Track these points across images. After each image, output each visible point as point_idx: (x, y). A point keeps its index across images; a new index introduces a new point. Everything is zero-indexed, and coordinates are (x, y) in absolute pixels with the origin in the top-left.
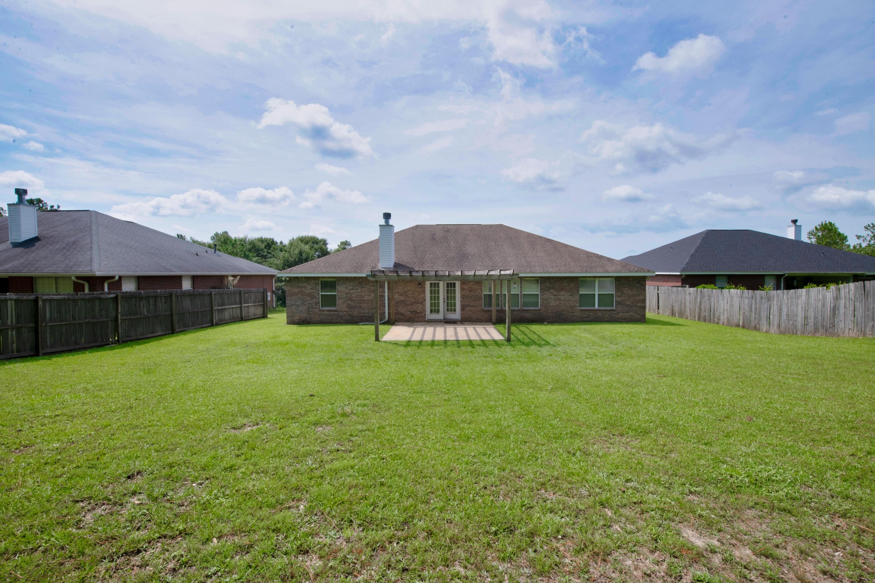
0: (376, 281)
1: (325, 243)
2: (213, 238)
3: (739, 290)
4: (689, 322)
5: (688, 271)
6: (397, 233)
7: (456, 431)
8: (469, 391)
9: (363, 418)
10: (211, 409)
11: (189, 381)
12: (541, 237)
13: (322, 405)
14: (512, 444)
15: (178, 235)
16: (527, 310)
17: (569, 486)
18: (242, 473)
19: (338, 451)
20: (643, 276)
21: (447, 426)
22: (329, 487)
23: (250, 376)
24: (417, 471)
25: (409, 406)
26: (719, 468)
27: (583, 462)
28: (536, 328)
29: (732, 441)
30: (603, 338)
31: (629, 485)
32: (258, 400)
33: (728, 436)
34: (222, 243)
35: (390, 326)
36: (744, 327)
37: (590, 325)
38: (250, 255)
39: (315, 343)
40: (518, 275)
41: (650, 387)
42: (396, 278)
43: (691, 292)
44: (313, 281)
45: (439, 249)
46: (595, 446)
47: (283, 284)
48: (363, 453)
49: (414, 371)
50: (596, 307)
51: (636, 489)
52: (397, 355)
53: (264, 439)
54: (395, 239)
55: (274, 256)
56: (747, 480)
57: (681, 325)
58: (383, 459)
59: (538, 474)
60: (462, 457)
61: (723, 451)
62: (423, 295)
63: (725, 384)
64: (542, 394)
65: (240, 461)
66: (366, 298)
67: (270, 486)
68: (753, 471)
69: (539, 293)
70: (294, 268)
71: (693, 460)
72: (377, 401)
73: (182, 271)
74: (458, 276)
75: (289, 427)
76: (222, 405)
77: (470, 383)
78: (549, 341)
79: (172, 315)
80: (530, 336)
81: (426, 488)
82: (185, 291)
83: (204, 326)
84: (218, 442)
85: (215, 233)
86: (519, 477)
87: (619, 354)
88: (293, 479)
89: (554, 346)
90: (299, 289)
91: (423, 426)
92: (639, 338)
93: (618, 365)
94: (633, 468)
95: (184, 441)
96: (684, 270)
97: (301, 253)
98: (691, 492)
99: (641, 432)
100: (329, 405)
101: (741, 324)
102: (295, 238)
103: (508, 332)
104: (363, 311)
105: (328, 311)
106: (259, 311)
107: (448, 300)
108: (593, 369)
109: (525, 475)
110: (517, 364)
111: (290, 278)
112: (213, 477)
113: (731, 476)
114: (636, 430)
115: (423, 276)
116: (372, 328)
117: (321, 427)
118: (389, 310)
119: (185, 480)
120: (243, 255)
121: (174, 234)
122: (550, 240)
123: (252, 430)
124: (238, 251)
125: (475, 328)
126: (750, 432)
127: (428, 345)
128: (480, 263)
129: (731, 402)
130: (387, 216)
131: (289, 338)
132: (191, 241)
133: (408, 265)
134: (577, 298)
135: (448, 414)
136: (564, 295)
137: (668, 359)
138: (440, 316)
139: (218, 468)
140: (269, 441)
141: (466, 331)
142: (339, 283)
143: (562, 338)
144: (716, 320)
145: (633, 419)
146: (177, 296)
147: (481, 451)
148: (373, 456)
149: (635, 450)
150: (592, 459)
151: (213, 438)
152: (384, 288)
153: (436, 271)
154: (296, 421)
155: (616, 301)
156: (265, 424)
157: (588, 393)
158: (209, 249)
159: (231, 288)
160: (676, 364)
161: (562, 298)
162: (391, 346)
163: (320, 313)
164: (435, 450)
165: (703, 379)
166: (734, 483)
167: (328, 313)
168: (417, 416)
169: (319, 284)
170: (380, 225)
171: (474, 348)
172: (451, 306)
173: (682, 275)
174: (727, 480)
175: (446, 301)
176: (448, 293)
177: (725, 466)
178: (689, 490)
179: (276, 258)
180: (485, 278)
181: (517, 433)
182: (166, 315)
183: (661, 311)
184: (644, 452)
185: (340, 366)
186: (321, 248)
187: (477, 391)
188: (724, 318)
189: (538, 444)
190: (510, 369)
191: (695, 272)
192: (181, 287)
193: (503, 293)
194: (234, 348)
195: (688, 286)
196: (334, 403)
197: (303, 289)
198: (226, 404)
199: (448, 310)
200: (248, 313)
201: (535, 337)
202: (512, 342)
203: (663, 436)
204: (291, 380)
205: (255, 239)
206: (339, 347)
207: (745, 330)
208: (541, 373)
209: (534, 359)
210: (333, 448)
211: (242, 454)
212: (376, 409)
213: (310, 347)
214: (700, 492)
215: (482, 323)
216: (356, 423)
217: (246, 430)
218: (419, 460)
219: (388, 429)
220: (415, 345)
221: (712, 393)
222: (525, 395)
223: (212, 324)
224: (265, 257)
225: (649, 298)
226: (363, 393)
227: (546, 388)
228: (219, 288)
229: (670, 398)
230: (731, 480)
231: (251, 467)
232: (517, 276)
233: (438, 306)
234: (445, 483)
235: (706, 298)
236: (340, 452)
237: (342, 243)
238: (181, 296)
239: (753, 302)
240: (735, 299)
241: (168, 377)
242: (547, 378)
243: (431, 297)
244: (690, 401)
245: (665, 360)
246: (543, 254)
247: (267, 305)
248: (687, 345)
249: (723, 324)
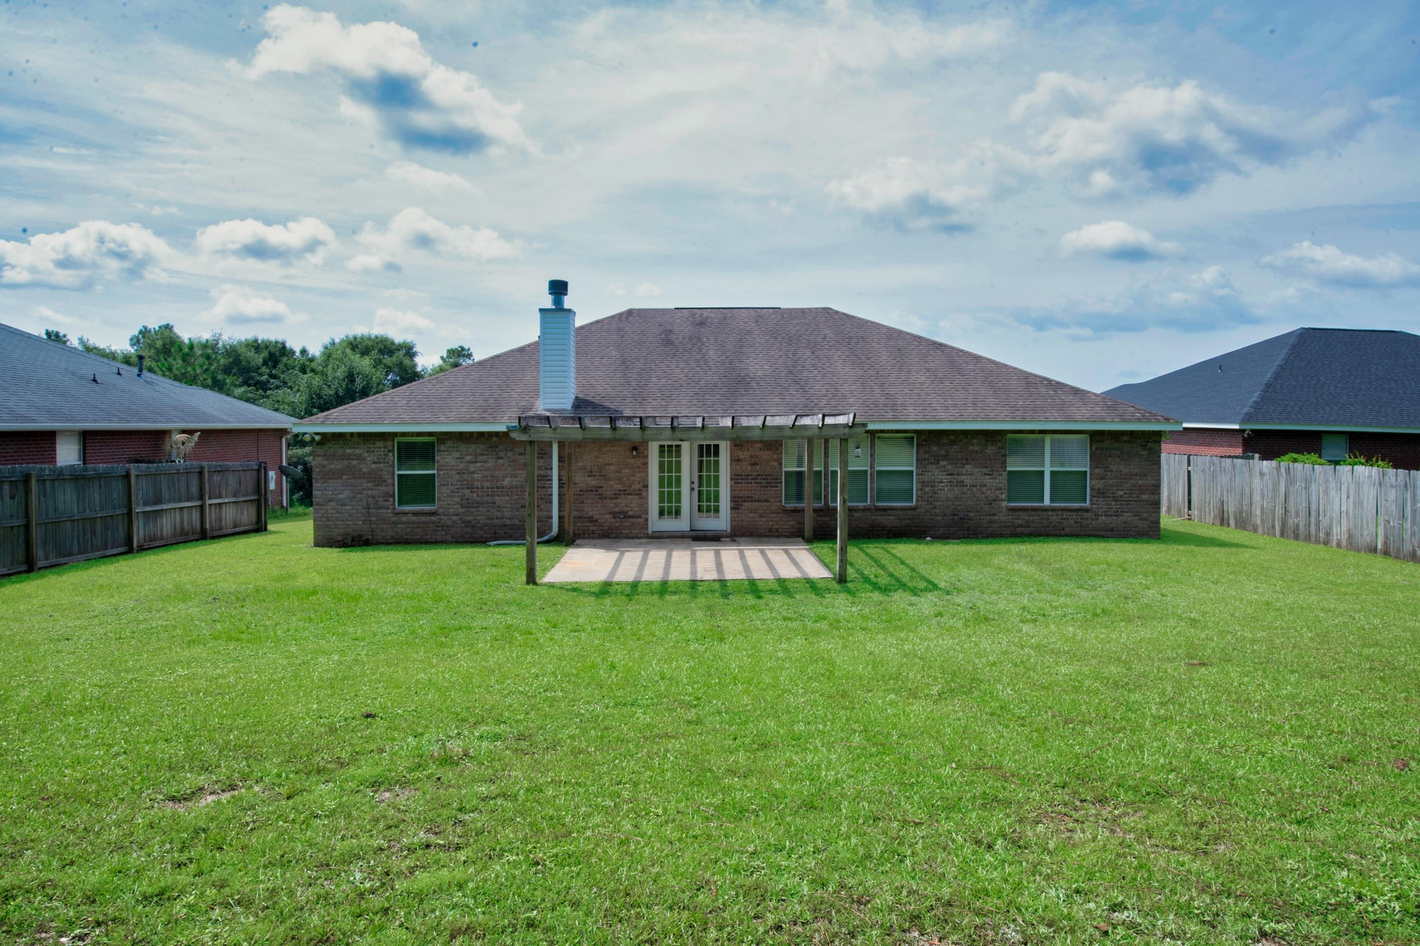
0: (531, 442)
1: (409, 351)
2: (135, 341)
3: (1375, 469)
4: (1259, 539)
5: (1257, 422)
6: (582, 328)
7: (714, 795)
8: (746, 699)
9: (492, 767)
10: (117, 754)
11: (65, 686)
12: (920, 337)
13: (394, 739)
14: (845, 824)
15: (48, 334)
16: (885, 509)
17: (978, 921)
18: (189, 906)
19: (428, 846)
20: (1153, 432)
21: (692, 784)
22: (403, 934)
23: (219, 671)
24: (616, 891)
25: (602, 737)
26: (1329, 877)
27: (1010, 864)
28: (905, 550)
29: (1359, 816)
30: (1062, 574)
31: (1118, 916)
32: (237, 728)
33: (1350, 803)
34: (158, 352)
35: (563, 549)
36: (1386, 553)
37: (1031, 542)
38: (228, 381)
39: (381, 592)
40: (864, 425)
41: (1169, 689)
42: (579, 435)
43: (1265, 470)
44: (379, 444)
45: (682, 365)
46: (1040, 828)
47: (307, 450)
48: (487, 851)
49: (618, 656)
50: (1047, 501)
51: (1132, 926)
52: (578, 617)
53: (247, 824)
54: (577, 342)
55: (285, 383)
56: (1397, 905)
57: (1242, 546)
58: (537, 863)
59: (905, 893)
60: (725, 855)
61: (1339, 838)
62: (642, 475)
63: (1344, 684)
64: (916, 707)
65: (183, 878)
66: (507, 482)
67: (257, 935)
68: (1410, 886)
69: (913, 468)
70: (334, 412)
71: (1268, 860)
72: (527, 727)
73: (55, 421)
74: (726, 427)
75: (310, 792)
76: (147, 742)
77: (749, 682)
78: (936, 581)
79: (27, 527)
80: (891, 569)
81: (637, 932)
82: (61, 467)
83: (109, 552)
84: (132, 833)
85: (140, 327)
86: (859, 902)
87: (1099, 611)
88: (315, 918)
89: (948, 593)
90: (346, 462)
91: (636, 785)
92: (1146, 575)
93: (1097, 637)
94: (1128, 879)
95: (44, 833)
96: (1247, 418)
97: (351, 377)
98: (1264, 935)
99: (1148, 794)
100: (410, 739)
101: (1379, 547)
102: (337, 341)
103: (841, 561)
104: (499, 514)
105: (416, 514)
106: (248, 515)
107: (700, 485)
108: (1036, 648)
109: (874, 896)
110: (861, 636)
111: (324, 435)
112: (114, 920)
113: (1360, 898)
114: (1135, 789)
115: (643, 428)
116: (516, 553)
117: (388, 790)
118: (560, 511)
119: (42, 928)
120: (209, 381)
121: (38, 331)
122: (941, 345)
123: (219, 802)
124: (198, 371)
125: (763, 552)
126: (1403, 794)
127: (652, 593)
128: (777, 399)
129: (1359, 726)
130: (559, 288)
131: (318, 580)
132: (81, 348)
133: (607, 404)
134: (1003, 479)
135: (695, 755)
136: (972, 475)
137: (1210, 624)
138: (682, 524)
139: (128, 896)
140: (259, 828)
141: (743, 557)
142: (442, 447)
143: (967, 574)
144: (1322, 535)
145: (1129, 764)
146: (41, 481)
147: (772, 840)
148: (513, 858)
149: (1132, 836)
150: (1031, 857)
151: (118, 825)
152: (551, 458)
153: (672, 418)
154: (328, 778)
155: (1092, 489)
156: (251, 787)
157: (1026, 702)
158: (125, 367)
159: (179, 462)
160: (1229, 637)
161: (967, 480)
162: (564, 597)
163: (395, 519)
164: (662, 840)
165: (1293, 672)
166: (1367, 912)
167: (415, 519)
168: (622, 761)
169: (393, 451)
170: (541, 310)
171: (760, 597)
172: (708, 500)
173: (1243, 431)
174: (1349, 906)
175: (697, 489)
176: (700, 470)
177: (1345, 873)
178: (1260, 929)
179: (291, 388)
180: (788, 433)
181: (858, 797)
182: (12, 528)
183: (1195, 512)
184: (1153, 841)
185: (442, 645)
186: (400, 365)
187: (765, 701)
188: (1339, 532)
189: (905, 823)
190: (845, 647)
191: (1275, 423)
192: (53, 459)
193: (831, 469)
194: (182, 606)
195: (1257, 456)
196: (422, 734)
197: (355, 462)
198: (155, 742)
199: (700, 509)
200: (221, 520)
201: (903, 573)
202: (849, 585)
203: (1199, 802)
204: (321, 679)
205: (240, 343)
206: (438, 598)
207: (1389, 561)
208: (915, 656)
209: (900, 623)
210: (416, 840)
211: (191, 860)
212: (524, 744)
213: (370, 600)
214: (1286, 934)
215: (781, 540)
216: (474, 780)
217: (203, 802)
218: (622, 866)
219: (550, 792)
220: (622, 593)
221: (1312, 703)
222: (877, 707)
223: (129, 548)
224: (263, 386)
225: (1169, 483)
226: (493, 707)
227: (926, 691)
228: (149, 462)
229: (1217, 717)
230: (1361, 906)
231: (211, 892)
232: (863, 429)
233: (679, 500)
234: (684, 920)
235: (1300, 484)
236: (432, 851)
237: (451, 352)
238: (52, 480)
239: (1408, 496)
240: (1366, 487)
241: (12, 677)
242: (930, 667)
243: (661, 479)
244: (1263, 722)
245: (1205, 627)
246: (923, 379)
247: (266, 500)
248: (1256, 593)
249: (1339, 545)
